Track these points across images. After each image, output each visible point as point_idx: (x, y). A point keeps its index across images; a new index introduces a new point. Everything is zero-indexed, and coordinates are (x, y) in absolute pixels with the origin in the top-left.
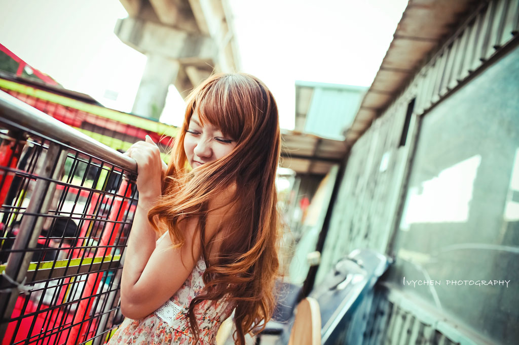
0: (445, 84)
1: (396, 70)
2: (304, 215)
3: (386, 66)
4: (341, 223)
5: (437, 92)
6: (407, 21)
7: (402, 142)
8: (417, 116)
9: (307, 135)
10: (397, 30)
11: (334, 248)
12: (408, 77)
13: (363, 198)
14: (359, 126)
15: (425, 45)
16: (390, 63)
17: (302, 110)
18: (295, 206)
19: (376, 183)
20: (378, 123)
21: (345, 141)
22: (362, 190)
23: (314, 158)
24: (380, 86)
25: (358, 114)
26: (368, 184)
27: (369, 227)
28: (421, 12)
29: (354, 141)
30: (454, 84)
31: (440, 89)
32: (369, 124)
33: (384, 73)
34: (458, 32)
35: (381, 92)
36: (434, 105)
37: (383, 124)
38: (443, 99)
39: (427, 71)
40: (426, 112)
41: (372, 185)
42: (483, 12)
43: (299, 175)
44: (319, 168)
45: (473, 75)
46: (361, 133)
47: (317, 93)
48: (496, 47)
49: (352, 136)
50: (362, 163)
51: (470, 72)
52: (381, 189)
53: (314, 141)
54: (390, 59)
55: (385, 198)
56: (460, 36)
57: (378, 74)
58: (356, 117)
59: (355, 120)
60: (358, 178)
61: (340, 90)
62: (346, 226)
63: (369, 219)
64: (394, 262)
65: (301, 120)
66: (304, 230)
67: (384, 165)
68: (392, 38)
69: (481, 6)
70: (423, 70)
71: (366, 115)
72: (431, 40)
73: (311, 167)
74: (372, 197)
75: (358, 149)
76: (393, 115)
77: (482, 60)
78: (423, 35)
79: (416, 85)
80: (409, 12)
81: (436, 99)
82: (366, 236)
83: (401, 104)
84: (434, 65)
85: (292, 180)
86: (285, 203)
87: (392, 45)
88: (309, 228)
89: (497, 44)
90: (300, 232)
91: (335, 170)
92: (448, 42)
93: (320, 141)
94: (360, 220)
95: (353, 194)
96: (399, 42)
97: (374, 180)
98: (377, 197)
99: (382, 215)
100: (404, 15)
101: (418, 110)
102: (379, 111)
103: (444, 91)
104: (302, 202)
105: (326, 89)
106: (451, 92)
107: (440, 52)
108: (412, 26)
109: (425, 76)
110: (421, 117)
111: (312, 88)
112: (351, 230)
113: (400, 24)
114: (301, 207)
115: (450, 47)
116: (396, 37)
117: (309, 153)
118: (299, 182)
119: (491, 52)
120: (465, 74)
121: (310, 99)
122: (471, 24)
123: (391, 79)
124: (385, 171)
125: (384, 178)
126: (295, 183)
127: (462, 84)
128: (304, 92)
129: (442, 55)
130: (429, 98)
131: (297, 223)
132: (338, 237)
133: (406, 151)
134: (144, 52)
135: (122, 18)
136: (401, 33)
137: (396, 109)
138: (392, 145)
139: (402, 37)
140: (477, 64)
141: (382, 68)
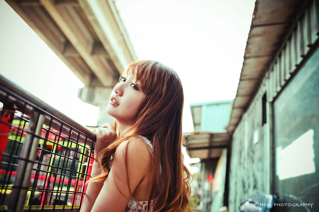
0: (283, 78)
1: (250, 79)
2: (211, 186)
3: (243, 78)
4: (236, 184)
5: (278, 85)
6: (250, 46)
7: (264, 121)
8: (270, 103)
9: (203, 133)
10: (245, 54)
11: (235, 201)
12: (258, 82)
13: (247, 164)
14: (234, 121)
15: (264, 60)
16: (245, 76)
17: (197, 121)
18: (205, 181)
19: (253, 152)
20: (246, 115)
21: (228, 133)
22: (245, 159)
23: (210, 147)
24: (242, 92)
25: (232, 113)
26: (248, 154)
27: (255, 181)
28: (257, 40)
29: (233, 131)
30: (288, 76)
31: (280, 82)
32: (240, 118)
33: (243, 82)
34: (283, 46)
35: (243, 96)
36: (279, 93)
37: (249, 115)
38: (283, 88)
39: (269, 75)
40: (275, 99)
41: (251, 154)
42: (295, 29)
43: (203, 161)
44: (214, 154)
45: (299, 67)
46: (236, 125)
47: (204, 109)
48: (309, 46)
49: (231, 128)
50: (241, 143)
51: (296, 66)
52: (257, 155)
53: (208, 136)
54: (245, 73)
55: (261, 159)
56: (285, 48)
57: (239, 84)
58: (231, 115)
59: (231, 117)
60: (241, 153)
61: (218, 104)
62: (240, 185)
63: (254, 175)
64: (278, 197)
65: (197, 127)
66: (213, 195)
67: (256, 139)
68: (243, 59)
69: (293, 27)
70: (267, 75)
71: (237, 112)
72: (267, 56)
73: (209, 154)
74: (253, 161)
75: (237, 135)
76: (254, 108)
77: (302, 56)
78: (261, 54)
79: (265, 85)
80: (250, 41)
81: (279, 89)
82: (255, 187)
83: (258, 99)
84: (273, 70)
85: (200, 165)
86: (198, 181)
87: (244, 64)
88: (216, 193)
89: (309, 43)
90: (211, 197)
91: (225, 152)
92: (278, 54)
93: (212, 136)
94: (248, 178)
95: (240, 163)
96: (248, 61)
97: (252, 150)
98: (256, 160)
99: (262, 170)
100: (248, 43)
101: (270, 99)
102: (245, 108)
103: (283, 83)
104: (209, 178)
105: (209, 105)
106: (288, 82)
107: (275, 61)
108: (254, 49)
109: (268, 78)
110: (272, 103)
111: (200, 106)
112: (244, 186)
113: (246, 49)
114: (209, 181)
115: (280, 56)
116: (245, 58)
117: (207, 145)
118: (204, 165)
119: (307, 49)
120: (294, 68)
121: (200, 114)
122: (290, 39)
123: (248, 86)
124: (257, 143)
125: (258, 147)
126: (202, 166)
127: (293, 75)
128: (196, 110)
129: (276, 63)
130: (275, 90)
131: (208, 192)
132: (236, 194)
133: (267, 126)
134: (96, 105)
135: (81, 88)
136: (248, 55)
137: (256, 104)
138: (258, 125)
139: (249, 58)
140: (300, 59)
141: (241, 80)
